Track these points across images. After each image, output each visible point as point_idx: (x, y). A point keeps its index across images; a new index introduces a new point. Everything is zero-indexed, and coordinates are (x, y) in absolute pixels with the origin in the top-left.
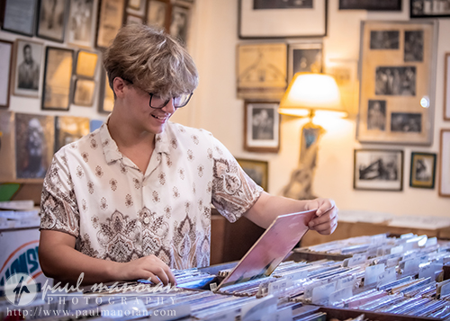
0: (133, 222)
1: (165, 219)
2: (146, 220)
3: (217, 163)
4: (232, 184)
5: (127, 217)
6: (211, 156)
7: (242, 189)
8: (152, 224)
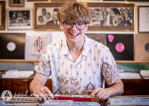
0: (68, 81)
1: (79, 83)
2: (73, 82)
3: (104, 64)
4: (107, 73)
5: (66, 78)
6: (102, 60)
7: (110, 77)
8: (74, 84)
